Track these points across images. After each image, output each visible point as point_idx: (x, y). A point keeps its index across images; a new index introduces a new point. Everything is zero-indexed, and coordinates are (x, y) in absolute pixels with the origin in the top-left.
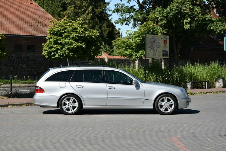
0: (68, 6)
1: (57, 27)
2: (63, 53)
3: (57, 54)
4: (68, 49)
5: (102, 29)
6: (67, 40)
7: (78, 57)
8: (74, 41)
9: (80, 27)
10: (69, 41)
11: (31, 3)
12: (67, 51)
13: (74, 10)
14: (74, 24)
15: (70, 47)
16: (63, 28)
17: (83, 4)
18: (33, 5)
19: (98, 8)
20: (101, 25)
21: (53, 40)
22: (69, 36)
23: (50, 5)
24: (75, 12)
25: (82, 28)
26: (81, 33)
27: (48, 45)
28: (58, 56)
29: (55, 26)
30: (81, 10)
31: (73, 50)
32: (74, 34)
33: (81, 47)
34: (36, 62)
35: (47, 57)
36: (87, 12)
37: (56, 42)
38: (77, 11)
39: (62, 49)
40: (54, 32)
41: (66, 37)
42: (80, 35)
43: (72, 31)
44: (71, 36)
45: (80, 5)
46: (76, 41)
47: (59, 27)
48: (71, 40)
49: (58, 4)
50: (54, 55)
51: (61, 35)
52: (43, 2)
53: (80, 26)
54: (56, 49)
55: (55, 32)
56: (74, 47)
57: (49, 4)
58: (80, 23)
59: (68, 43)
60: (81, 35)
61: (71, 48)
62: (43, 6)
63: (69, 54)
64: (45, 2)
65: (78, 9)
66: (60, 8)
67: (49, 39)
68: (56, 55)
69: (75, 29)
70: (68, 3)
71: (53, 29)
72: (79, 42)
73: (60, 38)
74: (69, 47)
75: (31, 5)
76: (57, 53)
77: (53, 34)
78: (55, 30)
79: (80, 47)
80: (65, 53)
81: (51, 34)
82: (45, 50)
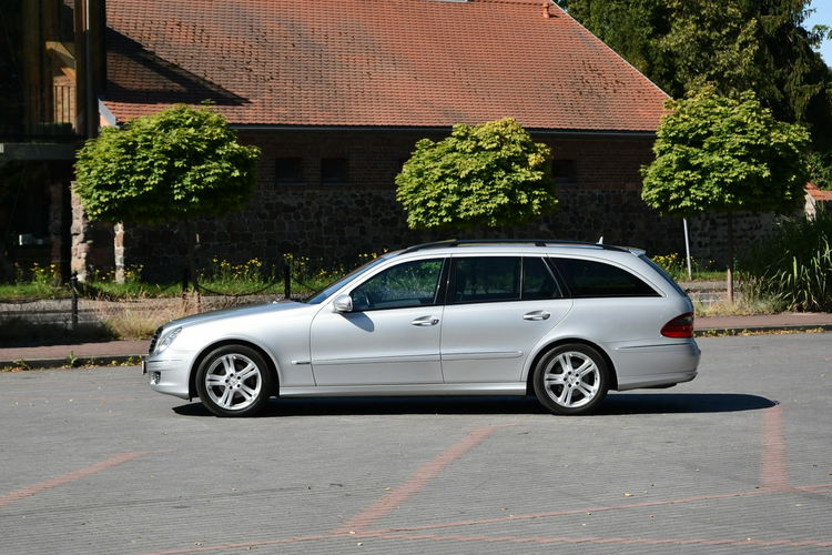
0: (673, 20)
1: (685, 120)
2: (705, 194)
3: (688, 198)
4: (721, 183)
5: (785, 89)
6: (716, 158)
7: (747, 206)
8: (736, 161)
9: (753, 119)
10: (720, 159)
11: (551, 16)
12: (716, 191)
13: (696, 31)
14: (736, 110)
15: (727, 177)
16: (705, 121)
17: (725, 11)
18: (556, 20)
19: (771, 10)
20: (783, 74)
21: (675, 158)
22: (721, 144)
23: (613, 15)
24: (698, 40)
25: (759, 121)
26: (756, 135)
27: (661, 172)
28: (689, 204)
29: (681, 115)
30: (720, 32)
31: (736, 187)
32: (737, 139)
33: (757, 175)
34: (581, 215)
35: (656, 205)
36: (741, 38)
37: (684, 164)
38: (704, 35)
39: (700, 182)
40: (678, 134)
41: (712, 149)
42: (753, 142)
43: (732, 130)
44: (728, 146)
45: (717, 15)
46: (741, 159)
47: (693, 120)
48: (727, 157)
49: (638, 13)
50: (679, 200)
51: (697, 142)
52: (589, 6)
53: (754, 114)
54: (684, 183)
55: (681, 135)
56: (737, 177)
57: (610, 13)
58: (752, 106)
59: (721, 164)
60: (757, 140)
61: (729, 181)
62: (585, 21)
63: (721, 198)
64: (594, 6)
65: (710, 29)
66: (645, 26)
67: (662, 153)
68: (683, 199)
69: (741, 124)
70: (672, 10)
71: (674, 125)
72: (750, 163)
73: (695, 150)
74: (723, 179)
75: (552, 20)
76: (688, 194)
77: (675, 140)
78: (680, 126)
79: (754, 178)
80: (712, 195)
81: (666, 138)
82: (652, 187)
